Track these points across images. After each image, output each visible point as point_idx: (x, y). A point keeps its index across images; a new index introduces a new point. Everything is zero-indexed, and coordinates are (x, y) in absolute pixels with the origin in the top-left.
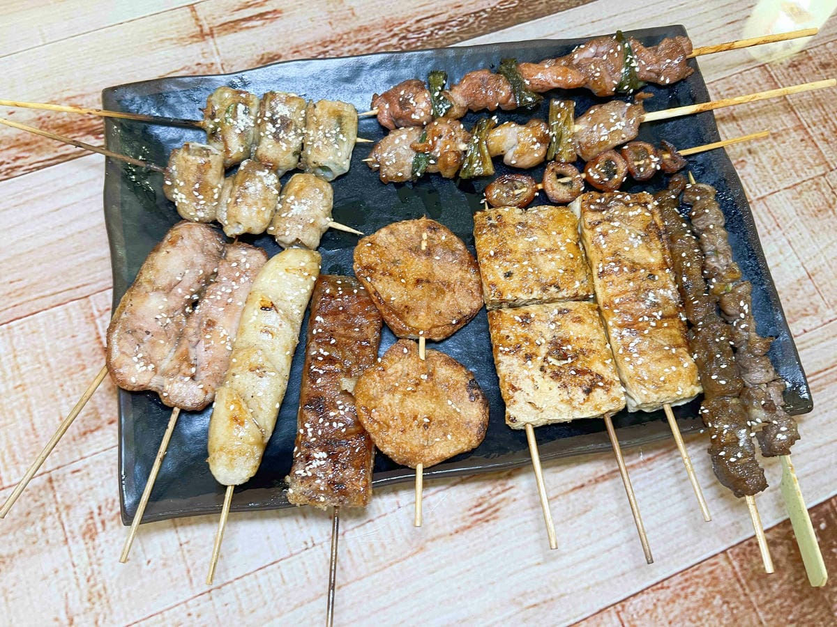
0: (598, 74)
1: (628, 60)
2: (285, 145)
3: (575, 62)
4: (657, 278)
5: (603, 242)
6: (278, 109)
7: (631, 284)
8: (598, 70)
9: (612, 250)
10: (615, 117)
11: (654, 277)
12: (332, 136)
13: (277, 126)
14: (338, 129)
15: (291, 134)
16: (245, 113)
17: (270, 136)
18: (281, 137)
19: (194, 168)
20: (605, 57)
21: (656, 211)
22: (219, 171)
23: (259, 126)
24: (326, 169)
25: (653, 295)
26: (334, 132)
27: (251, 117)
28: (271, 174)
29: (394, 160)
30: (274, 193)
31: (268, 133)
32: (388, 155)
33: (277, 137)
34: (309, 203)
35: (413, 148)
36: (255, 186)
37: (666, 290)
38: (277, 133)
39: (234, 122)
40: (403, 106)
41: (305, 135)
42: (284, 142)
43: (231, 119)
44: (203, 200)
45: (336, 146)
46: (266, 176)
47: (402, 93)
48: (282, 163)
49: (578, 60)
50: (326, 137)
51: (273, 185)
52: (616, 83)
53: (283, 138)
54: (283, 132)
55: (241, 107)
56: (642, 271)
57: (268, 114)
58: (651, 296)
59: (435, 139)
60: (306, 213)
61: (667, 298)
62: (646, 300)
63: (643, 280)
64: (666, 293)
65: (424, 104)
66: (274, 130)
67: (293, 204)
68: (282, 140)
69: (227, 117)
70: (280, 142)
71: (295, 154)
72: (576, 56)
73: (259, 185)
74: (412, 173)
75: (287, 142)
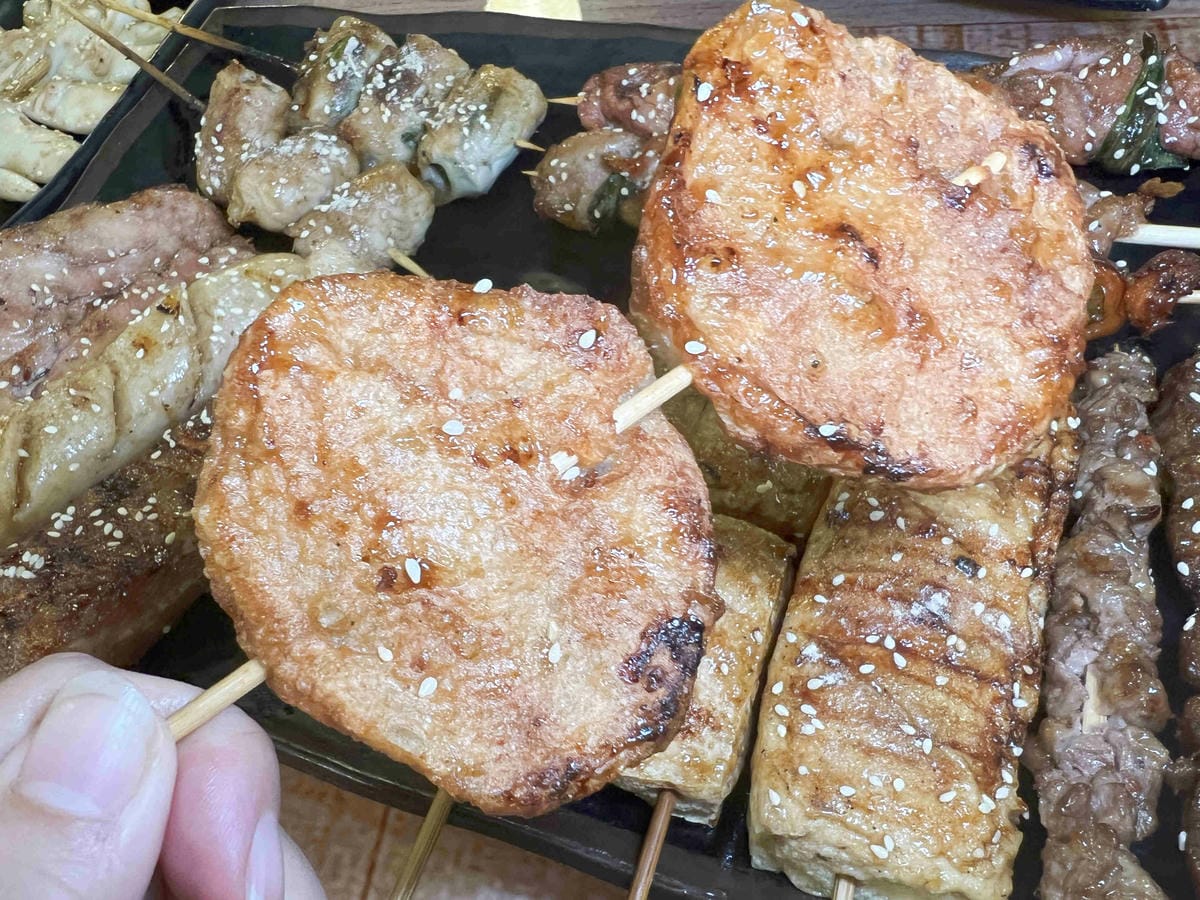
0: (1048, 102)
1: (1141, 91)
2: (388, 112)
3: (1008, 73)
4: (982, 573)
6: (407, 58)
7: (897, 557)
8: (1054, 92)
11: (976, 567)
12: (466, 115)
13: (392, 81)
14: (483, 107)
15: (408, 100)
16: (354, 53)
17: (370, 92)
18: (388, 98)
19: (224, 96)
20: (1084, 74)
21: (1066, 438)
22: (265, 118)
23: (368, 79)
24: (439, 168)
25: (944, 602)
26: (473, 108)
27: (364, 63)
28: (339, 146)
29: (564, 176)
30: (322, 170)
31: (370, 86)
32: (559, 163)
33: (380, 96)
34: (365, 200)
35: (606, 163)
36: (294, 146)
37: (995, 610)
38: (385, 91)
39: (333, 63)
40: (623, 93)
41: (433, 111)
42: (390, 109)
43: (331, 60)
44: (222, 154)
45: (466, 131)
46: (324, 142)
47: (632, 71)
48: (374, 142)
49: (1016, 70)
50: (458, 115)
51: (329, 161)
52: (1093, 134)
53: (392, 101)
54: (395, 91)
55: (353, 43)
56: (946, 541)
57: (388, 62)
58: (938, 602)
59: (651, 154)
60: (351, 213)
61: (988, 631)
62: (915, 604)
63: (937, 562)
64: (989, 618)
65: (661, 97)
66: (382, 85)
67: (341, 193)
68: (386, 103)
69: (329, 55)
70: (382, 105)
71: (407, 137)
72: (1013, 62)
73: (300, 146)
74: (591, 212)
75: (395, 110)
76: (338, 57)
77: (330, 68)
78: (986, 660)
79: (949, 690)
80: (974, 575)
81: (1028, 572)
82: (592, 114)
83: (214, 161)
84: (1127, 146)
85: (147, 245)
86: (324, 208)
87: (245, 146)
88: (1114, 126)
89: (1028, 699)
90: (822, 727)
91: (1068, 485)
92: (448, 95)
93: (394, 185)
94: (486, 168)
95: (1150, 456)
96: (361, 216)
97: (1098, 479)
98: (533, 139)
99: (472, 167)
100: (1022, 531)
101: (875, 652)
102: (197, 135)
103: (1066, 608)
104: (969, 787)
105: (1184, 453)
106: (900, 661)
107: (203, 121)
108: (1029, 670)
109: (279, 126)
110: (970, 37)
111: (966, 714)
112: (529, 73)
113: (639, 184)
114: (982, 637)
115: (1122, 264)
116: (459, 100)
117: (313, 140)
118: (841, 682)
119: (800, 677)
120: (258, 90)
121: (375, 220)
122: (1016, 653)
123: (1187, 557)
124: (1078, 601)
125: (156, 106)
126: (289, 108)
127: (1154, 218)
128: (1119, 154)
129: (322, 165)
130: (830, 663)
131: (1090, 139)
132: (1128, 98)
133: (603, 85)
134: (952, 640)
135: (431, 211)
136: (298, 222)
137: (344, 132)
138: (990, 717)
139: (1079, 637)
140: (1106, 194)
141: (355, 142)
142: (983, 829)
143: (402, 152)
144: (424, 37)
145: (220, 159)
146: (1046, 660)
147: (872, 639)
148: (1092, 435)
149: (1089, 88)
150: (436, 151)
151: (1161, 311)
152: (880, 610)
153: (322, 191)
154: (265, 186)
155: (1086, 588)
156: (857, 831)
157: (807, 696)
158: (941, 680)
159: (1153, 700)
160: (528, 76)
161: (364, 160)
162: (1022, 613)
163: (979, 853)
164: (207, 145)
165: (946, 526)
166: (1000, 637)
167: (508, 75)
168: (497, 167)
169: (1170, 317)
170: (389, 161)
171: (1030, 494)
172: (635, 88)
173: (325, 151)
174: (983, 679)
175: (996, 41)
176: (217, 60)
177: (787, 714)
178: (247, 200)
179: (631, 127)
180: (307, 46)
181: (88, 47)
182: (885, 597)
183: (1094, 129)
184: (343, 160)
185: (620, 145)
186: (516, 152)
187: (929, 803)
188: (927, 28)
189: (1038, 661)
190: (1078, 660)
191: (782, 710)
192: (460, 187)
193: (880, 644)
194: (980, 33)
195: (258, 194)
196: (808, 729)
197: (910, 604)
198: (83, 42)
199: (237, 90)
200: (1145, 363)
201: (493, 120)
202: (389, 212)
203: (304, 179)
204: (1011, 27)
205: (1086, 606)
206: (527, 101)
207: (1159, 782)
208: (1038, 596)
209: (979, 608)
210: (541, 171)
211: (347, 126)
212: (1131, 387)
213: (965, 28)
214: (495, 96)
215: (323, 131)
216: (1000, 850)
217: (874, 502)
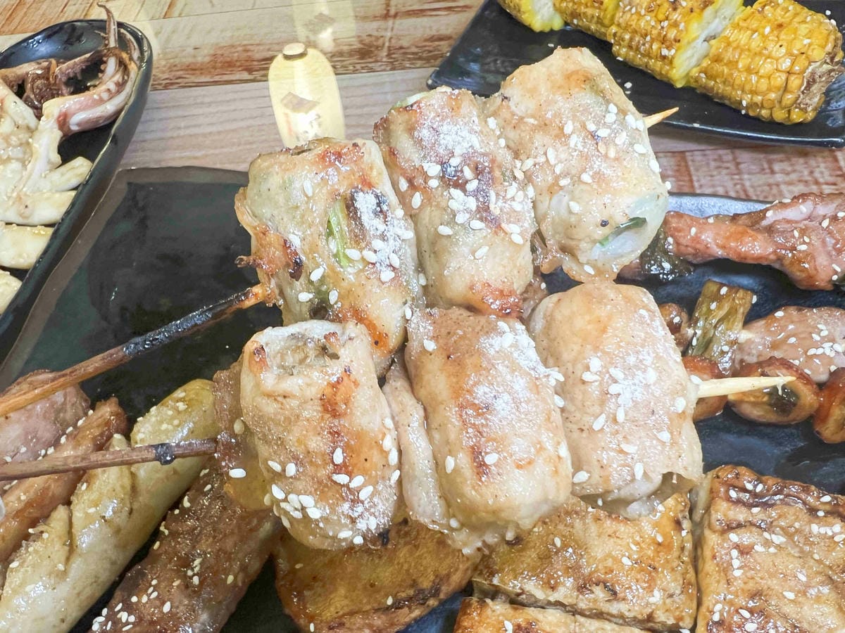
0: (804, 247)
3: (765, 223)
5: (736, 563)
8: (807, 240)
9: (751, 585)
10: (824, 333)
20: (825, 223)
49: (772, 220)
52: (839, 270)
72: (769, 214)
131: (836, 273)
149: (830, 233)
175: (713, 164)
181: (15, 195)
183: (837, 265)
194: (701, 158)
198: (9, 190)
213: (687, 154)
217: (746, 614)
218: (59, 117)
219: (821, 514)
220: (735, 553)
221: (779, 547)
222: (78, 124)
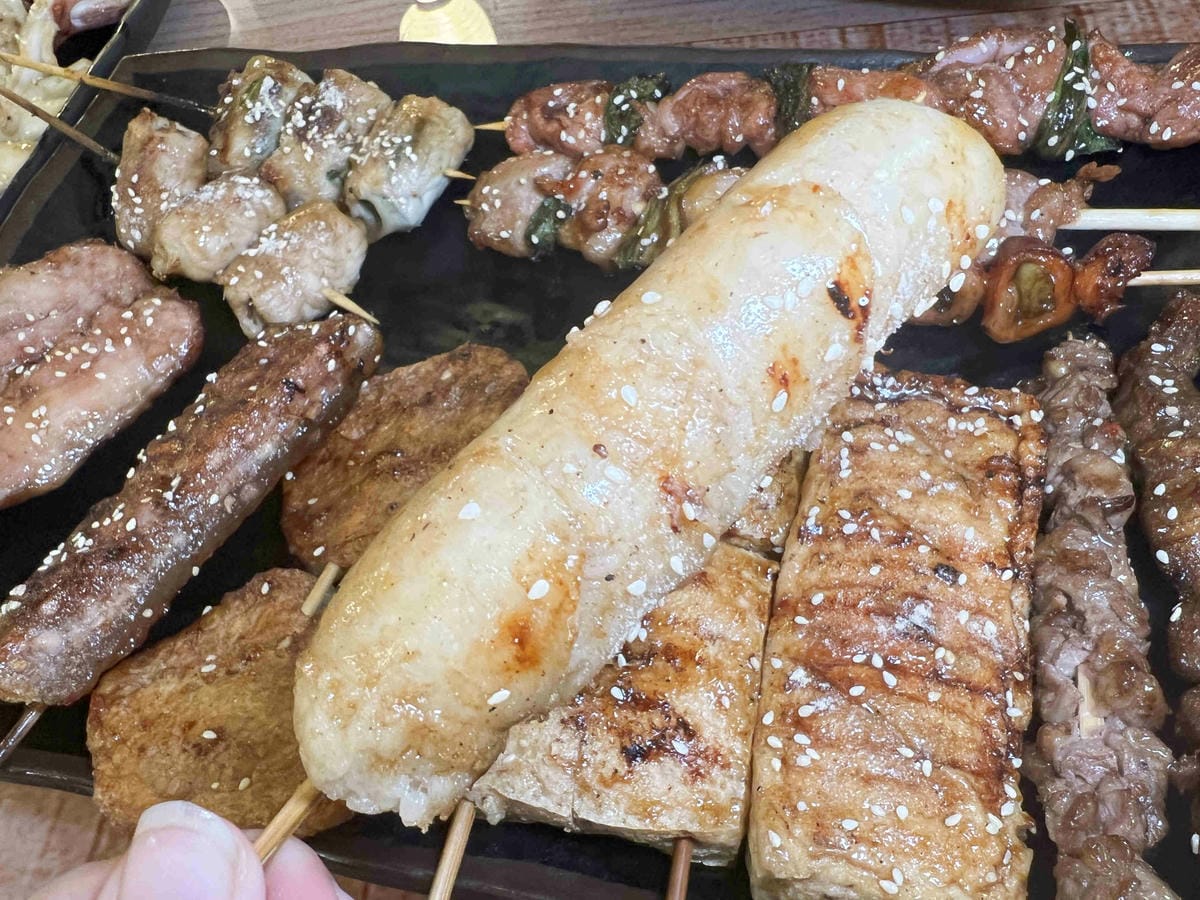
0: (977, 94)
1: (1069, 77)
2: (310, 151)
3: (936, 69)
4: (962, 579)
5: (845, 463)
6: (326, 94)
7: (875, 570)
8: (983, 84)
9: (858, 486)
11: (956, 573)
12: (391, 148)
13: (312, 118)
14: (408, 139)
15: (330, 136)
16: (271, 93)
17: (290, 131)
18: (309, 136)
19: (138, 146)
20: (1010, 63)
21: (1032, 433)
22: (182, 166)
23: (287, 118)
24: (368, 205)
25: (927, 613)
26: (398, 140)
27: (281, 102)
28: (262, 188)
29: (498, 203)
30: (247, 214)
31: (289, 125)
32: (490, 191)
33: (301, 135)
34: (294, 240)
35: (539, 186)
36: (214, 192)
37: (979, 617)
38: (306, 129)
39: (249, 105)
40: (550, 115)
41: (356, 147)
42: (312, 146)
43: (248, 101)
44: (140, 206)
45: (392, 164)
46: (246, 185)
47: (558, 92)
48: (298, 183)
49: (942, 65)
50: (382, 148)
51: (252, 203)
52: (1026, 123)
53: (313, 139)
54: (316, 129)
55: (268, 82)
56: (923, 549)
57: (306, 100)
58: (921, 614)
59: (583, 174)
60: (280, 255)
61: (975, 639)
62: (899, 618)
63: (916, 572)
64: (975, 626)
65: (589, 116)
66: (302, 124)
67: (268, 236)
68: (308, 142)
69: (245, 97)
70: (304, 144)
71: (332, 175)
72: (939, 57)
73: (221, 191)
74: (527, 237)
75: (317, 147)
76: (254, 98)
77: (247, 110)
78: (977, 671)
79: (943, 706)
80: (955, 582)
81: (1008, 574)
82: (521, 138)
83: (133, 214)
84: (1060, 132)
85: (68, 306)
86: (252, 252)
87: (164, 196)
88: (1045, 114)
89: (1021, 708)
90: (816, 756)
91: (1040, 481)
92: (371, 129)
93: (323, 223)
94: (416, 200)
95: (1117, 444)
96: (292, 258)
97: (1068, 472)
98: (463, 168)
99: (402, 200)
100: (998, 531)
101: (863, 673)
102: (113, 188)
103: (1049, 608)
104: (974, 808)
105: (1150, 439)
106: (890, 679)
107: (118, 173)
108: (1020, 677)
109: (198, 172)
110: (892, 35)
111: (962, 728)
112: (452, 101)
113: (574, 206)
114: (969, 647)
115: (1068, 251)
116: (382, 133)
117: (235, 184)
118: (833, 707)
119: (791, 705)
120: (173, 137)
121: (307, 261)
122: (1005, 659)
123: (1166, 544)
124: (1062, 600)
125: (68, 161)
126: (207, 152)
127: (1095, 202)
128: (1053, 141)
129: (245, 209)
130: (819, 688)
131: (1023, 128)
132: (1057, 84)
133: (529, 108)
134: (940, 653)
135: (364, 247)
136: (226, 269)
137: (268, 176)
138: (986, 730)
139: (1067, 637)
140: (1045, 182)
141: (279, 184)
142: (993, 851)
143: (328, 190)
144: (341, 72)
145: (138, 210)
146: (1035, 664)
147: (859, 659)
148: (1056, 427)
149: (1017, 77)
150: (364, 187)
151: (1112, 297)
152: (865, 627)
153: (249, 236)
154: (187, 237)
155: (1068, 587)
156: (864, 867)
157: (800, 724)
158: (934, 696)
159: (1150, 698)
160: (452, 103)
161: (289, 202)
162: (1007, 618)
163: (992, 877)
164: (124, 197)
165: (922, 534)
166: (987, 645)
167: (431, 104)
168: (428, 198)
169: (1120, 301)
170: (317, 200)
171: (1002, 494)
172: (562, 109)
173: (248, 195)
174: (975, 690)
175: (917, 37)
176: (129, 109)
177: (780, 745)
178: (170, 251)
179: (561, 149)
180: (222, 88)
182: (868, 612)
183: (1026, 118)
184: (268, 203)
185: (553, 168)
186: (445, 183)
187: (934, 827)
188: (848, 29)
189: (1028, 666)
190: (1067, 661)
191: (775, 742)
192: (392, 222)
193: (868, 663)
194: (903, 31)
195: (181, 245)
196: (803, 761)
197: (894, 619)
199: (151, 139)
200: (1101, 349)
201: (420, 151)
202: (320, 252)
203: (228, 224)
204: (932, 22)
205: (1070, 605)
206: (453, 130)
207: (1164, 783)
208: (1020, 599)
209: (964, 616)
210: (474, 199)
211: (269, 167)
212: (1090, 375)
213: (886, 26)
214: (420, 126)
215: (245, 175)
216: (1011, 871)
217: (846, 515)
218: (55, 5)
219: (965, 410)
220: (845, 452)
221: (903, 446)
222: (83, 17)
